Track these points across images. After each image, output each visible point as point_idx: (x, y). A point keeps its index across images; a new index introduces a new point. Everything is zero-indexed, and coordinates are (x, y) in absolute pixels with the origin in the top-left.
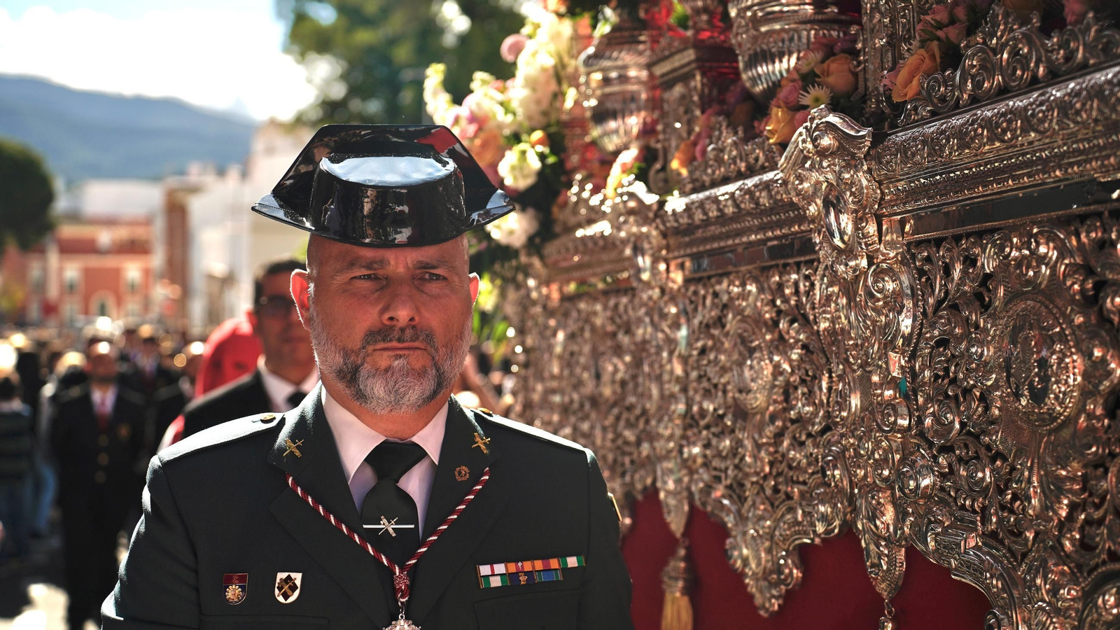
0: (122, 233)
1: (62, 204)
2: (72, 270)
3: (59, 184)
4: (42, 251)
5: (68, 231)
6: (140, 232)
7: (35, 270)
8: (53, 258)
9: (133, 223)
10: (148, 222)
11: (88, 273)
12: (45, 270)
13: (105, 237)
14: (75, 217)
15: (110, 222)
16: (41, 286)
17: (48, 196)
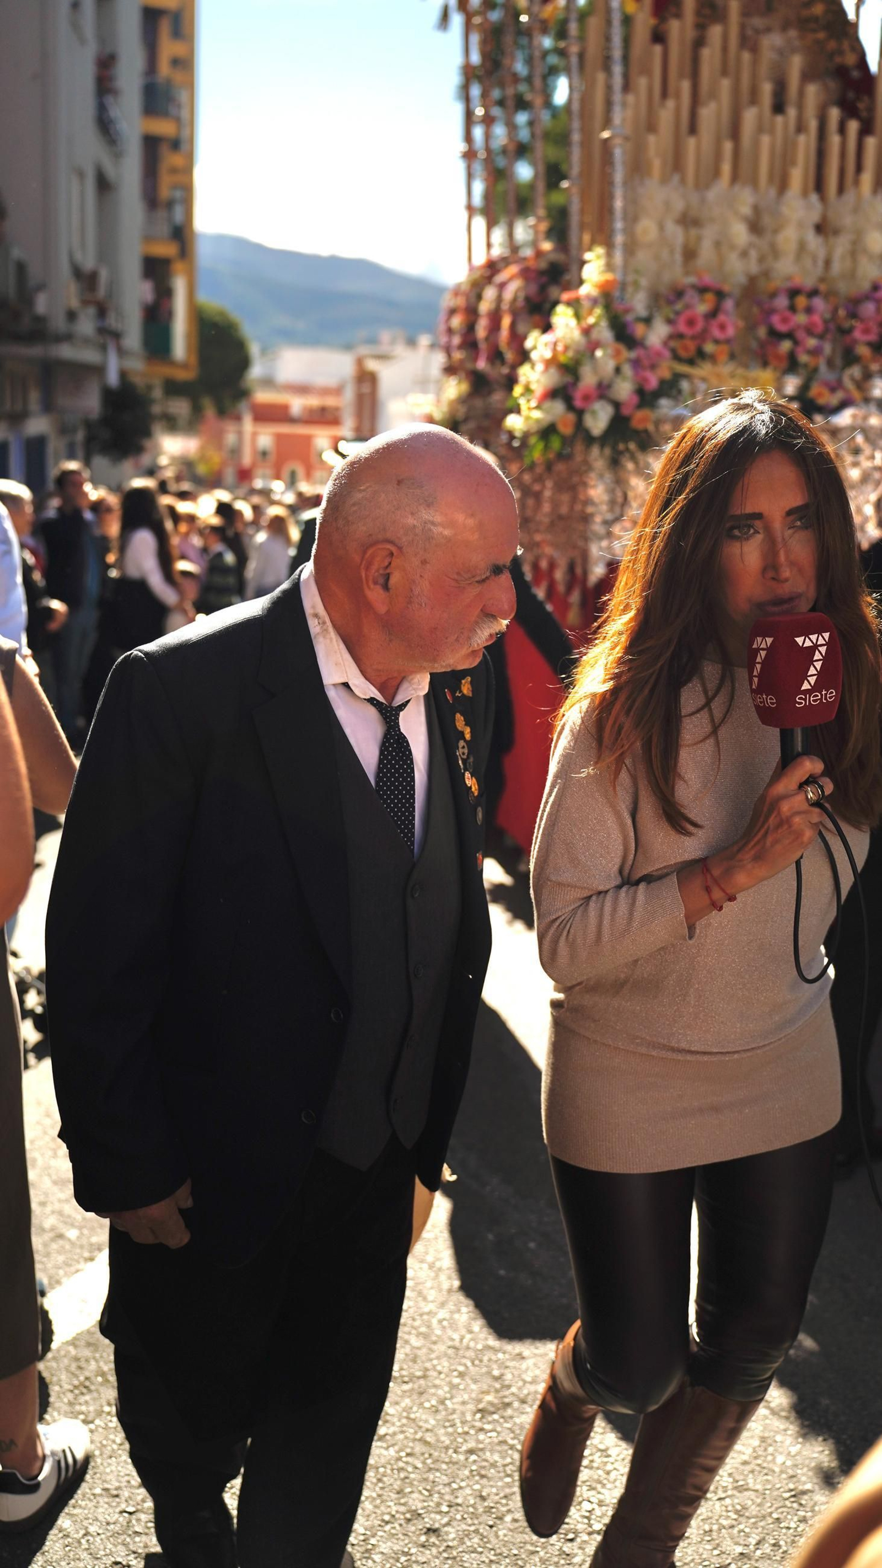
0: (314, 401)
1: (256, 371)
2: (265, 438)
3: (254, 349)
4: (238, 418)
5: (262, 396)
6: (330, 402)
7: (230, 438)
8: (248, 425)
9: (325, 391)
10: (338, 391)
11: (280, 439)
12: (240, 434)
13: (297, 405)
14: (269, 382)
15: (302, 389)
16: (236, 452)
17: (244, 363)
